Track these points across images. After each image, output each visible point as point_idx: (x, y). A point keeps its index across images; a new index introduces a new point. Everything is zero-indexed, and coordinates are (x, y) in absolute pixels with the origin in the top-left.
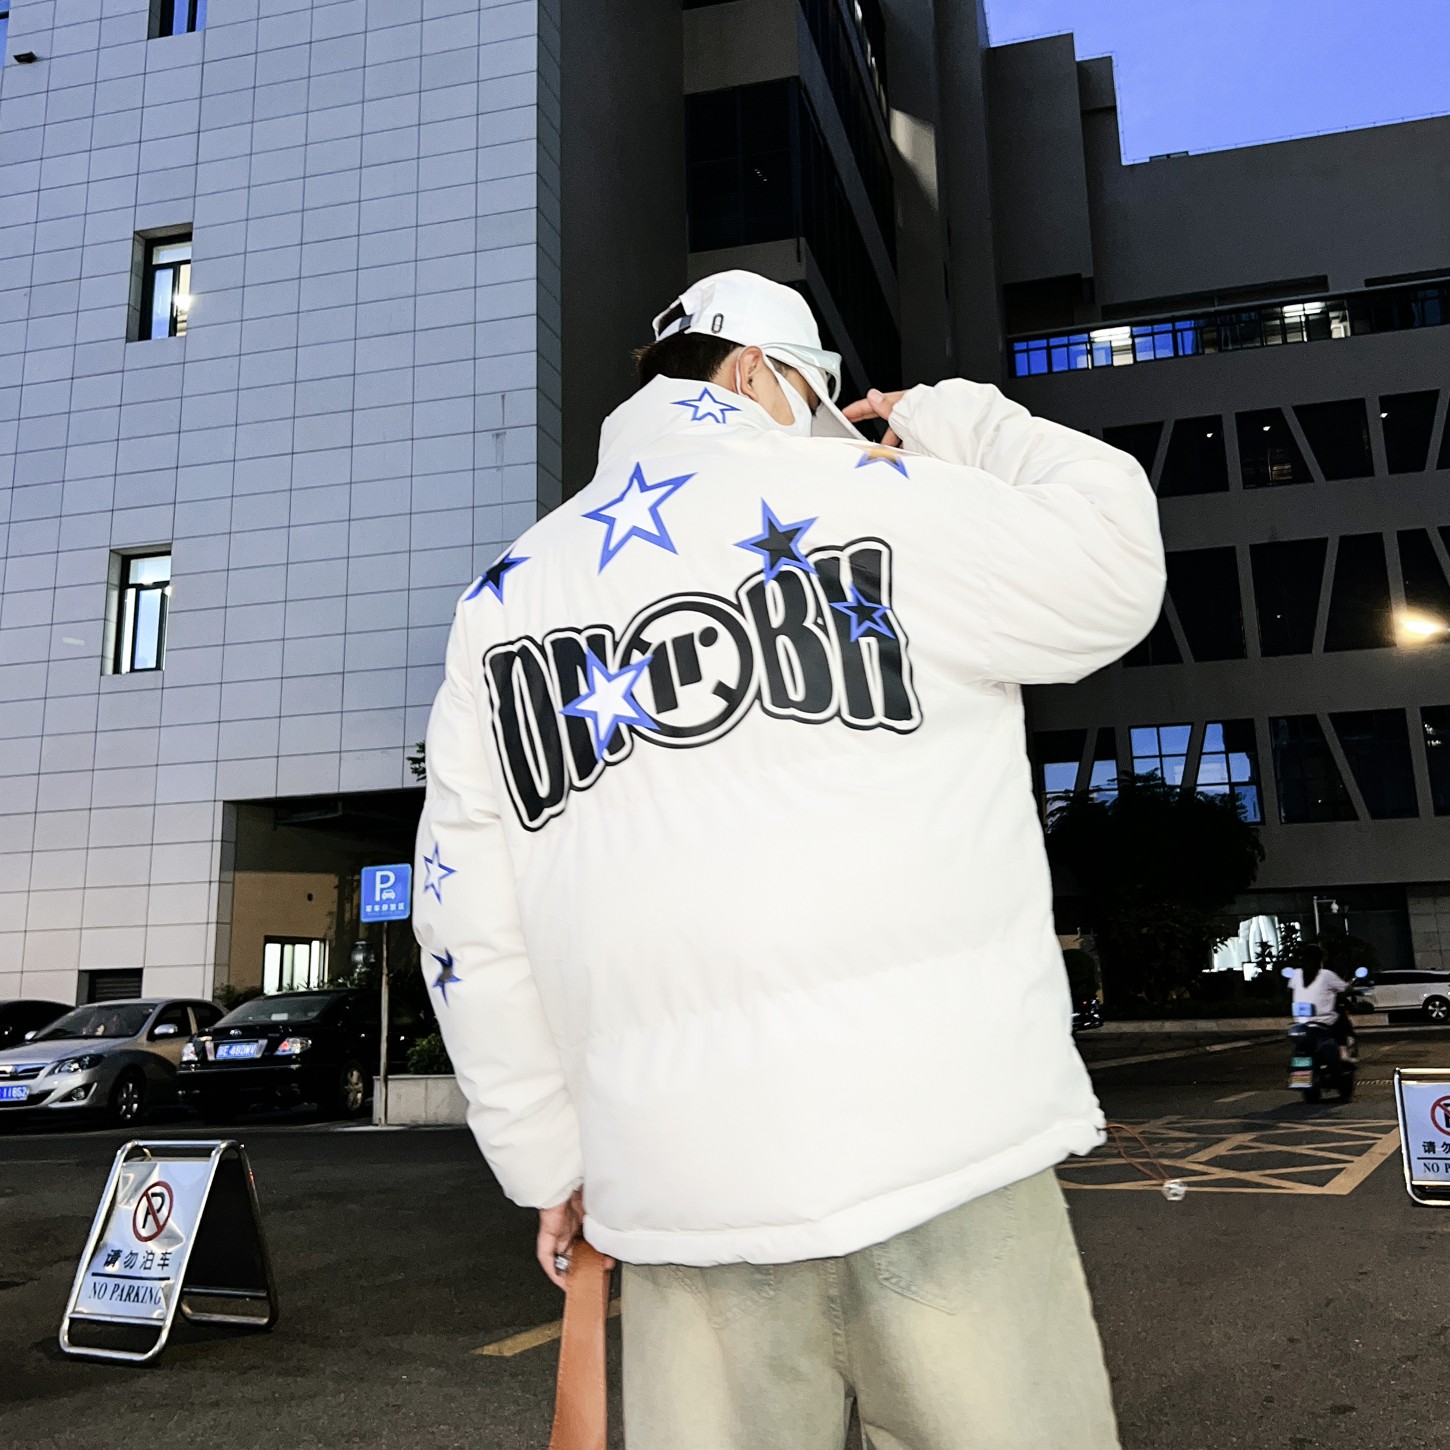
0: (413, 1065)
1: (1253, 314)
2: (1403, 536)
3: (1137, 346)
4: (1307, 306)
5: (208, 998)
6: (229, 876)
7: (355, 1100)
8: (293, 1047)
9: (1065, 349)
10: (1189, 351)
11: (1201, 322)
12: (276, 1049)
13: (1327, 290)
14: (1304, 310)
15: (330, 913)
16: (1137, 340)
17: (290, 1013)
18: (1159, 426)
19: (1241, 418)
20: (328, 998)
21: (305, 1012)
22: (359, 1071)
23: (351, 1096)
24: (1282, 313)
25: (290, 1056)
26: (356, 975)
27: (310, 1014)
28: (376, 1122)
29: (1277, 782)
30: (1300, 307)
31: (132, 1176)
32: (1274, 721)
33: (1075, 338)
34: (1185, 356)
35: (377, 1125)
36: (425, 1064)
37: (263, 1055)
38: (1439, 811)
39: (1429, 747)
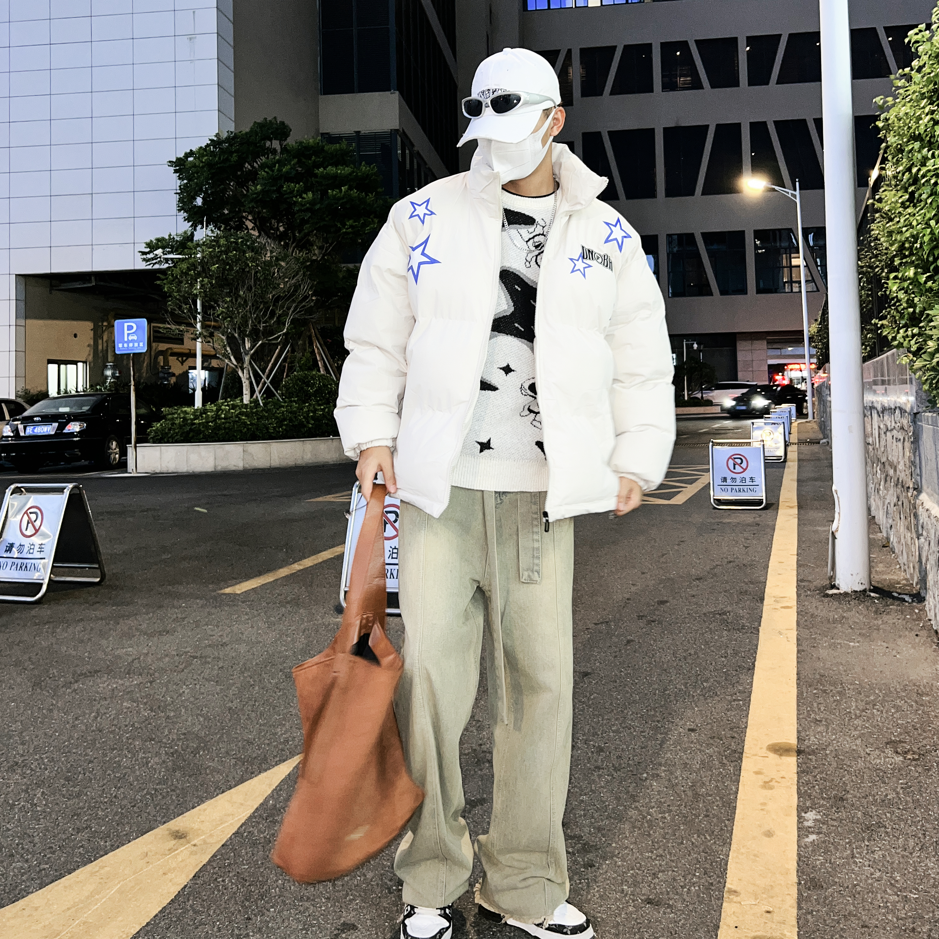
0: (152, 438)
2: (753, 125)
5: (13, 397)
6: (22, 322)
7: (115, 458)
8: (74, 427)
12: (64, 429)
15: (89, 346)
17: (71, 408)
18: (614, 48)
19: (664, 45)
20: (92, 398)
21: (81, 406)
22: (116, 441)
23: (112, 456)
25: (73, 433)
26: (107, 384)
27: (83, 408)
28: (131, 471)
29: (669, 273)
31: (16, 503)
32: (669, 236)
34: (632, 3)
35: (131, 473)
36: (158, 437)
37: (55, 432)
38: (759, 291)
39: (757, 255)
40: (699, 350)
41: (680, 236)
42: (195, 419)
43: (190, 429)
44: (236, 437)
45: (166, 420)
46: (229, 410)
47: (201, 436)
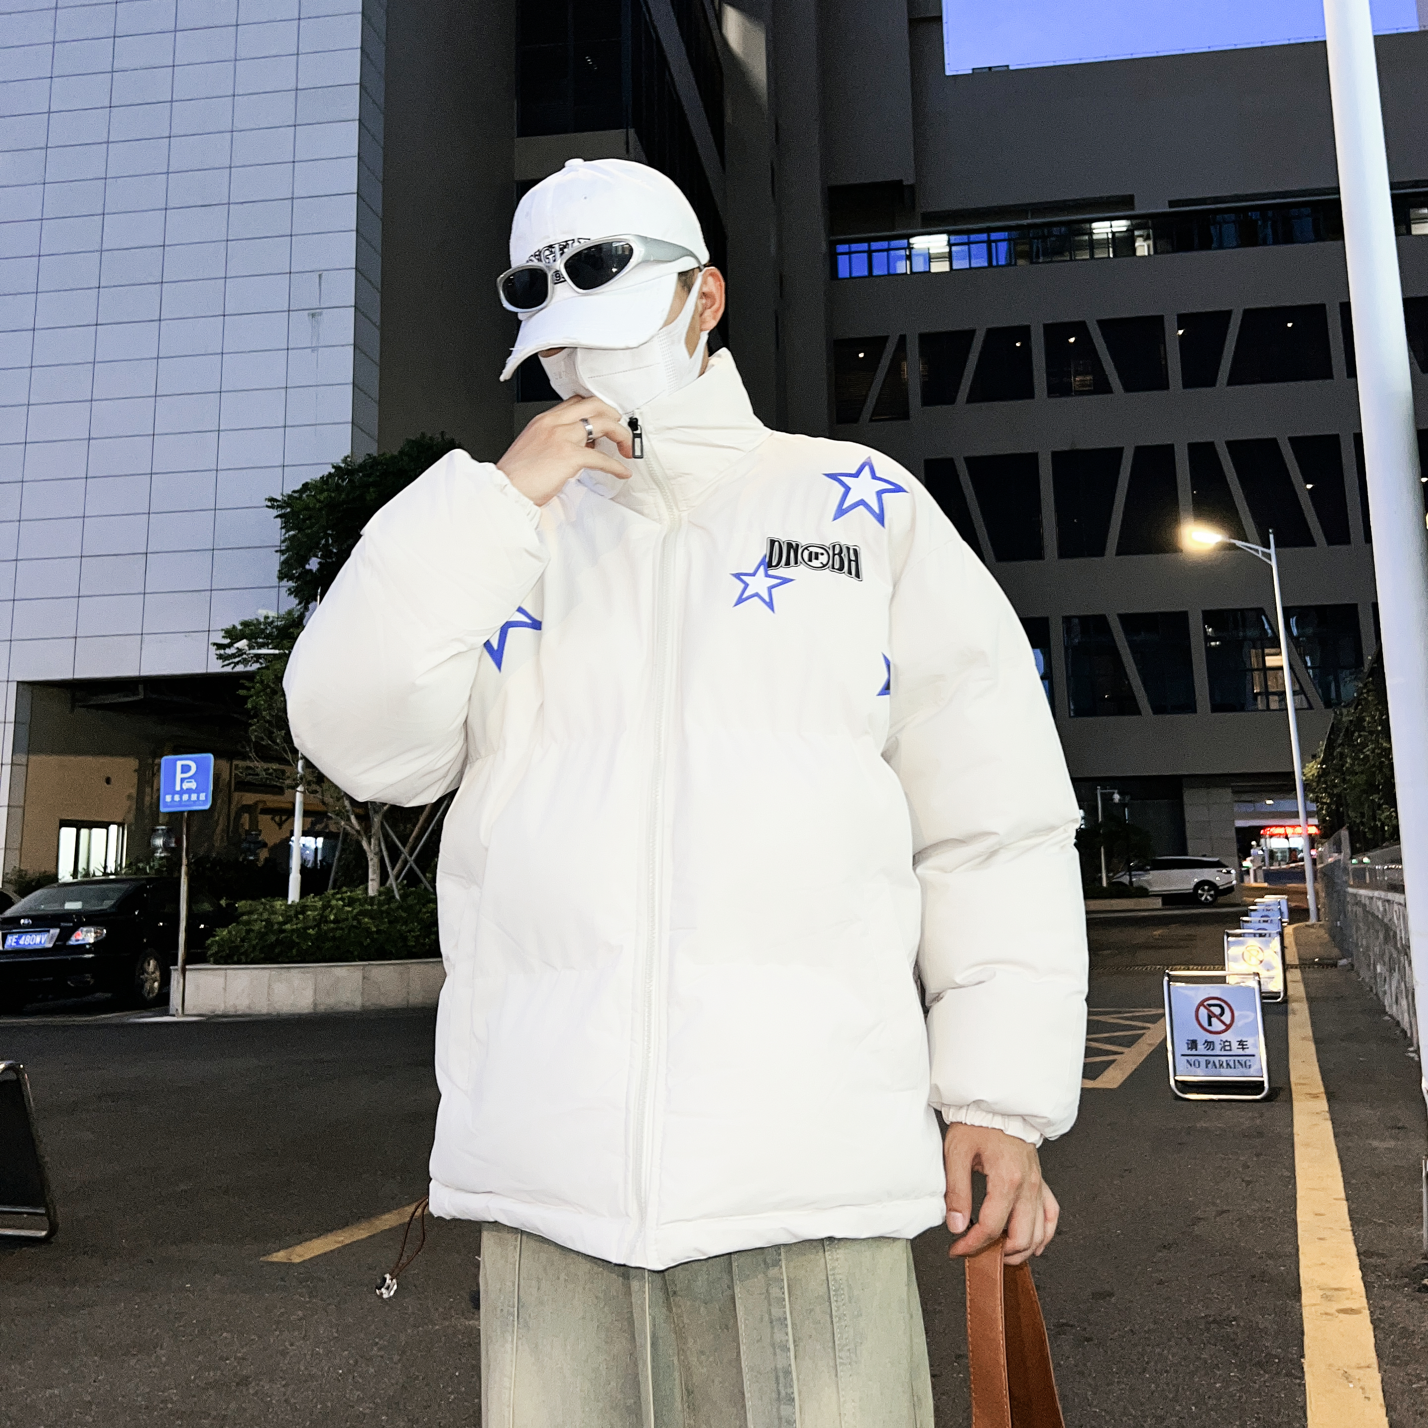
0: (212, 955)
1: (1063, 229)
2: (1193, 448)
3: (954, 254)
4: (1115, 223)
6: (22, 759)
7: (152, 988)
8: (87, 936)
9: (886, 253)
10: (1002, 262)
11: (1015, 234)
12: (69, 937)
13: (1133, 209)
14: (1111, 227)
15: (129, 797)
16: (954, 248)
17: (85, 902)
18: (971, 333)
19: (1049, 328)
20: (125, 886)
21: (102, 899)
22: (156, 959)
23: (147, 986)
24: (1091, 229)
25: (84, 945)
26: (156, 860)
27: (105, 903)
28: (173, 1012)
29: (1068, 677)
30: (1107, 224)
32: (1067, 620)
33: (895, 243)
34: (998, 266)
35: (174, 1016)
36: (224, 954)
37: (54, 944)
38: (1216, 708)
39: (1209, 649)
40: (1122, 804)
41: (1084, 619)
42: (285, 923)
43: (277, 940)
44: (352, 953)
45: (238, 923)
46: (344, 906)
47: (294, 951)
